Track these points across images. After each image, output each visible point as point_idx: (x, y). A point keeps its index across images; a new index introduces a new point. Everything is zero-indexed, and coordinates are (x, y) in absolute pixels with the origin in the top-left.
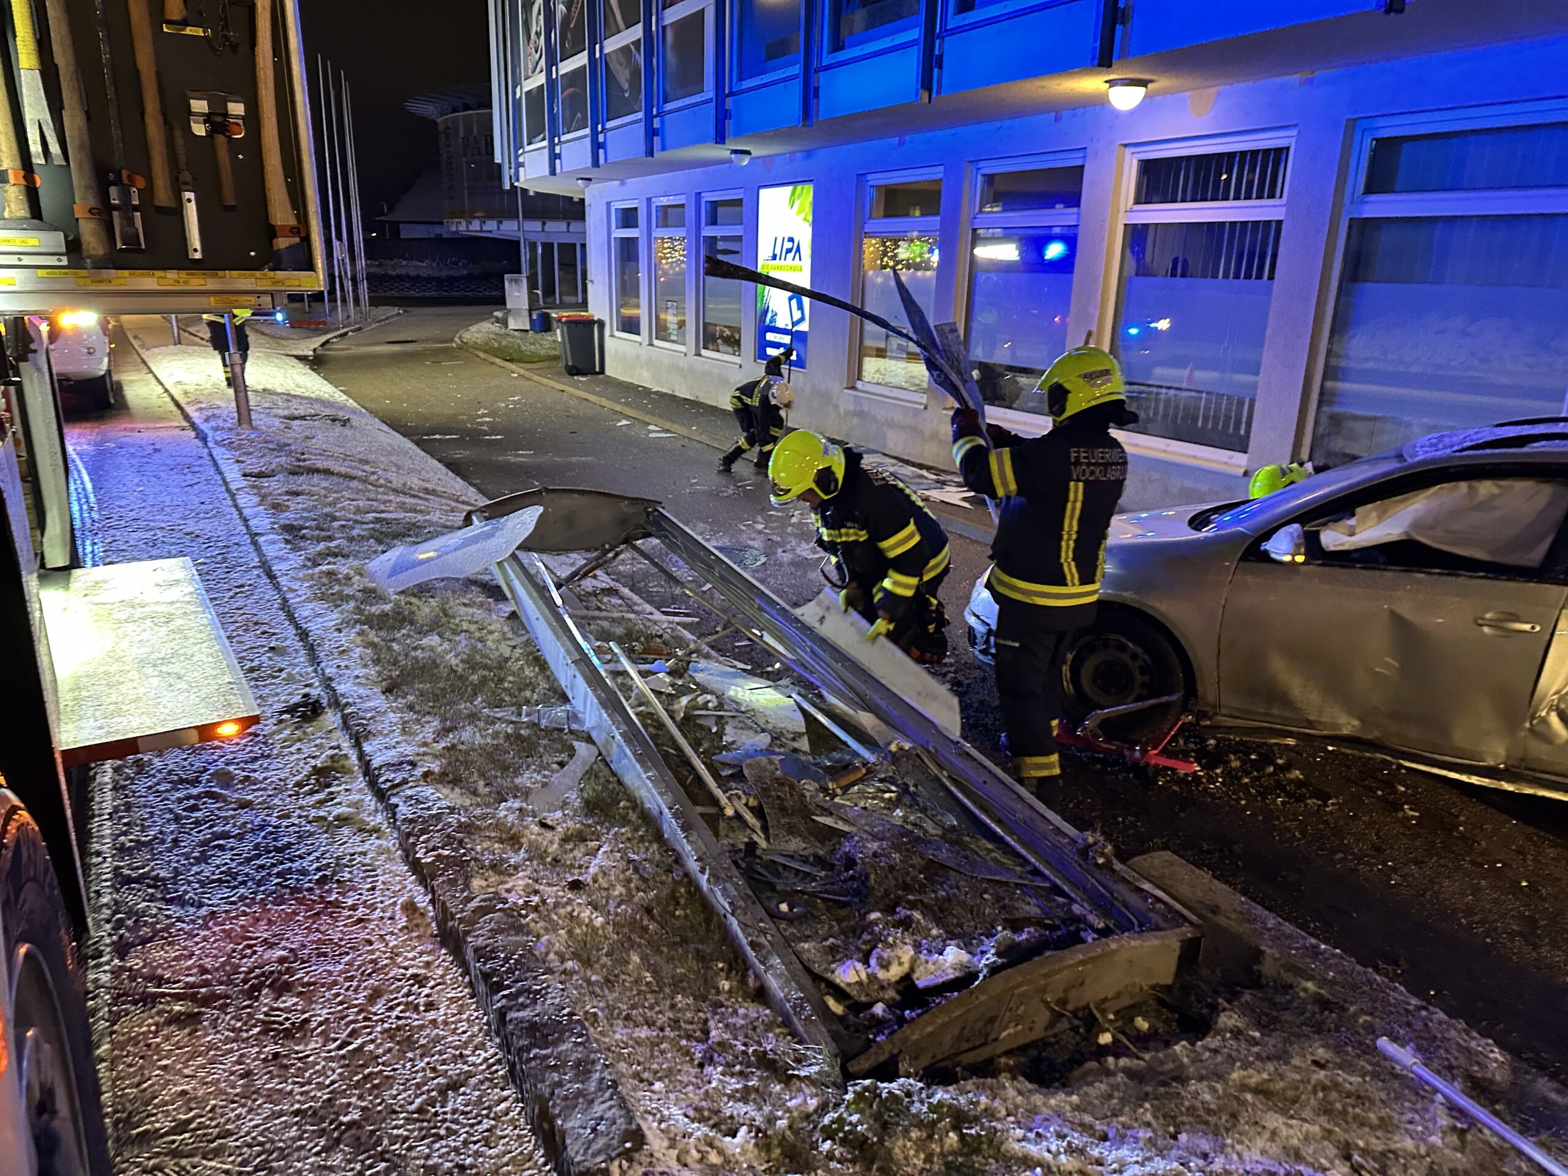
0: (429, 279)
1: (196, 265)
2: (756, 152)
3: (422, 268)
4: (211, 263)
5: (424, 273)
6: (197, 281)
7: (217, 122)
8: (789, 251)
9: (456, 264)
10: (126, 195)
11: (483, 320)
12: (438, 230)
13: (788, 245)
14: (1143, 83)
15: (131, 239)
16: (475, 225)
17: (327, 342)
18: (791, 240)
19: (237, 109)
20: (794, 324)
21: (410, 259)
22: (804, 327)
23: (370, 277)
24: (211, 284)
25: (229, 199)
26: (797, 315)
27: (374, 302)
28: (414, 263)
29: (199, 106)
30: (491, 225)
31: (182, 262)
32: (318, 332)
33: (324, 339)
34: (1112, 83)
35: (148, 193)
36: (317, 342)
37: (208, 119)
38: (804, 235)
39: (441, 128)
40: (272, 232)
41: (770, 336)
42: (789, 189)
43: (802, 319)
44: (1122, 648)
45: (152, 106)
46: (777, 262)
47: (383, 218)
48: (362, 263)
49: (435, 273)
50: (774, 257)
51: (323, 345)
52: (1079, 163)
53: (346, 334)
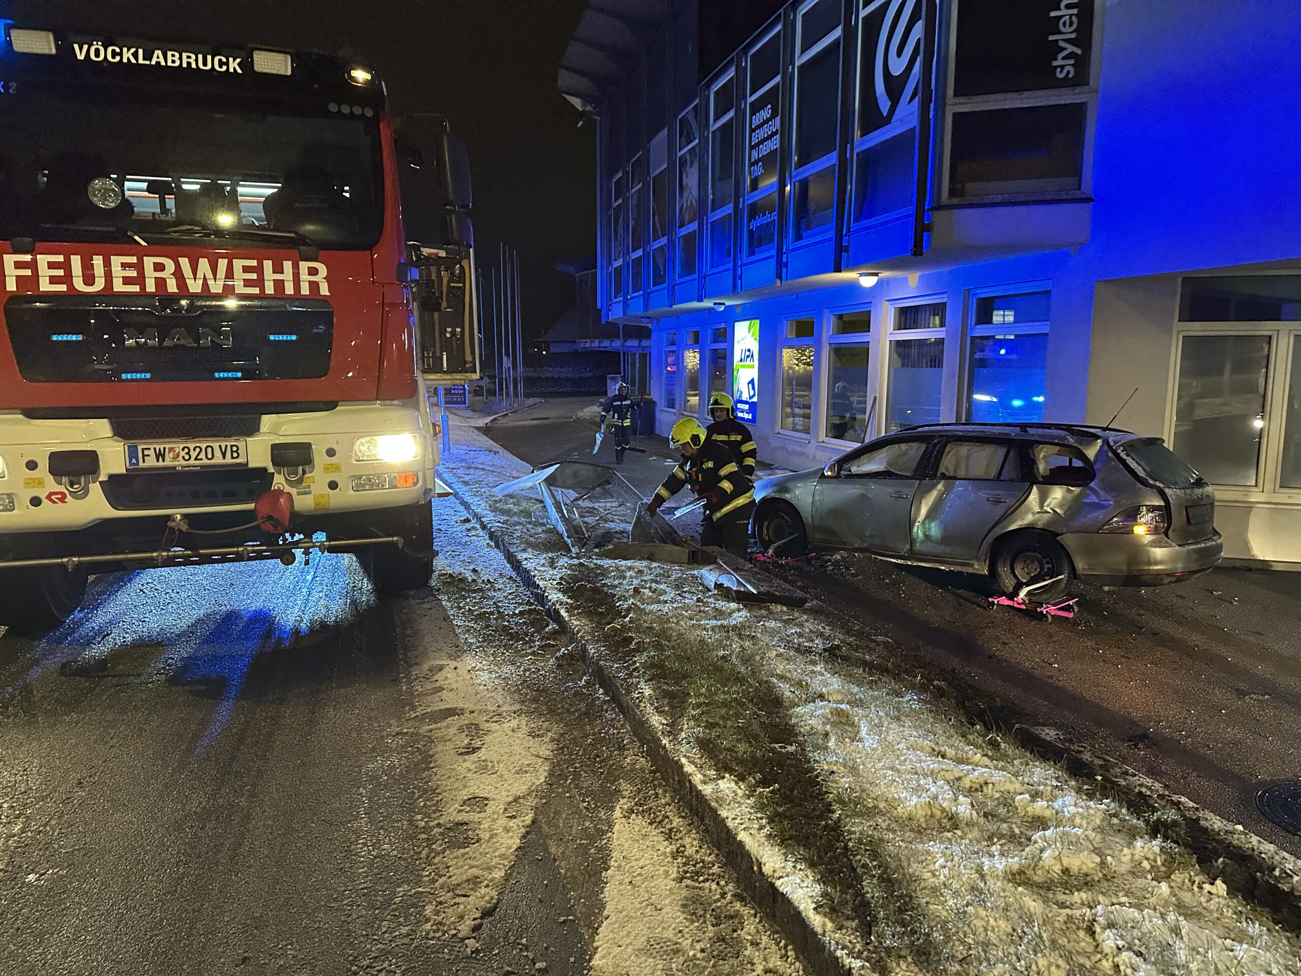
0: (567, 380)
1: (444, 372)
2: (728, 303)
3: (564, 372)
4: (450, 371)
5: (563, 375)
6: (445, 377)
7: (453, 333)
8: (748, 356)
9: (585, 369)
10: (428, 353)
11: (592, 405)
12: (575, 347)
13: (748, 353)
14: (876, 275)
15: (428, 365)
16: (596, 344)
17: (495, 419)
18: (749, 350)
19: (458, 330)
20: (751, 398)
21: (555, 367)
22: (755, 399)
23: (527, 380)
24: (448, 377)
25: (455, 354)
26: (752, 393)
27: (527, 396)
28: (557, 369)
29: (449, 330)
30: (606, 343)
31: (440, 371)
32: (489, 414)
33: (493, 417)
34: (861, 275)
35: (434, 353)
36: (488, 420)
37: (451, 333)
38: (755, 347)
39: (578, 280)
40: (466, 362)
41: (739, 406)
42: (748, 323)
43: (754, 395)
44: (783, 518)
45: (437, 331)
46: (742, 363)
47: (540, 339)
48: (520, 369)
49: (572, 376)
50: (741, 361)
51: (492, 421)
52: (868, 309)
53: (507, 415)
